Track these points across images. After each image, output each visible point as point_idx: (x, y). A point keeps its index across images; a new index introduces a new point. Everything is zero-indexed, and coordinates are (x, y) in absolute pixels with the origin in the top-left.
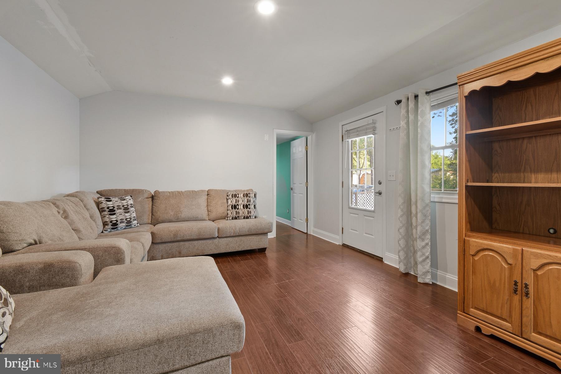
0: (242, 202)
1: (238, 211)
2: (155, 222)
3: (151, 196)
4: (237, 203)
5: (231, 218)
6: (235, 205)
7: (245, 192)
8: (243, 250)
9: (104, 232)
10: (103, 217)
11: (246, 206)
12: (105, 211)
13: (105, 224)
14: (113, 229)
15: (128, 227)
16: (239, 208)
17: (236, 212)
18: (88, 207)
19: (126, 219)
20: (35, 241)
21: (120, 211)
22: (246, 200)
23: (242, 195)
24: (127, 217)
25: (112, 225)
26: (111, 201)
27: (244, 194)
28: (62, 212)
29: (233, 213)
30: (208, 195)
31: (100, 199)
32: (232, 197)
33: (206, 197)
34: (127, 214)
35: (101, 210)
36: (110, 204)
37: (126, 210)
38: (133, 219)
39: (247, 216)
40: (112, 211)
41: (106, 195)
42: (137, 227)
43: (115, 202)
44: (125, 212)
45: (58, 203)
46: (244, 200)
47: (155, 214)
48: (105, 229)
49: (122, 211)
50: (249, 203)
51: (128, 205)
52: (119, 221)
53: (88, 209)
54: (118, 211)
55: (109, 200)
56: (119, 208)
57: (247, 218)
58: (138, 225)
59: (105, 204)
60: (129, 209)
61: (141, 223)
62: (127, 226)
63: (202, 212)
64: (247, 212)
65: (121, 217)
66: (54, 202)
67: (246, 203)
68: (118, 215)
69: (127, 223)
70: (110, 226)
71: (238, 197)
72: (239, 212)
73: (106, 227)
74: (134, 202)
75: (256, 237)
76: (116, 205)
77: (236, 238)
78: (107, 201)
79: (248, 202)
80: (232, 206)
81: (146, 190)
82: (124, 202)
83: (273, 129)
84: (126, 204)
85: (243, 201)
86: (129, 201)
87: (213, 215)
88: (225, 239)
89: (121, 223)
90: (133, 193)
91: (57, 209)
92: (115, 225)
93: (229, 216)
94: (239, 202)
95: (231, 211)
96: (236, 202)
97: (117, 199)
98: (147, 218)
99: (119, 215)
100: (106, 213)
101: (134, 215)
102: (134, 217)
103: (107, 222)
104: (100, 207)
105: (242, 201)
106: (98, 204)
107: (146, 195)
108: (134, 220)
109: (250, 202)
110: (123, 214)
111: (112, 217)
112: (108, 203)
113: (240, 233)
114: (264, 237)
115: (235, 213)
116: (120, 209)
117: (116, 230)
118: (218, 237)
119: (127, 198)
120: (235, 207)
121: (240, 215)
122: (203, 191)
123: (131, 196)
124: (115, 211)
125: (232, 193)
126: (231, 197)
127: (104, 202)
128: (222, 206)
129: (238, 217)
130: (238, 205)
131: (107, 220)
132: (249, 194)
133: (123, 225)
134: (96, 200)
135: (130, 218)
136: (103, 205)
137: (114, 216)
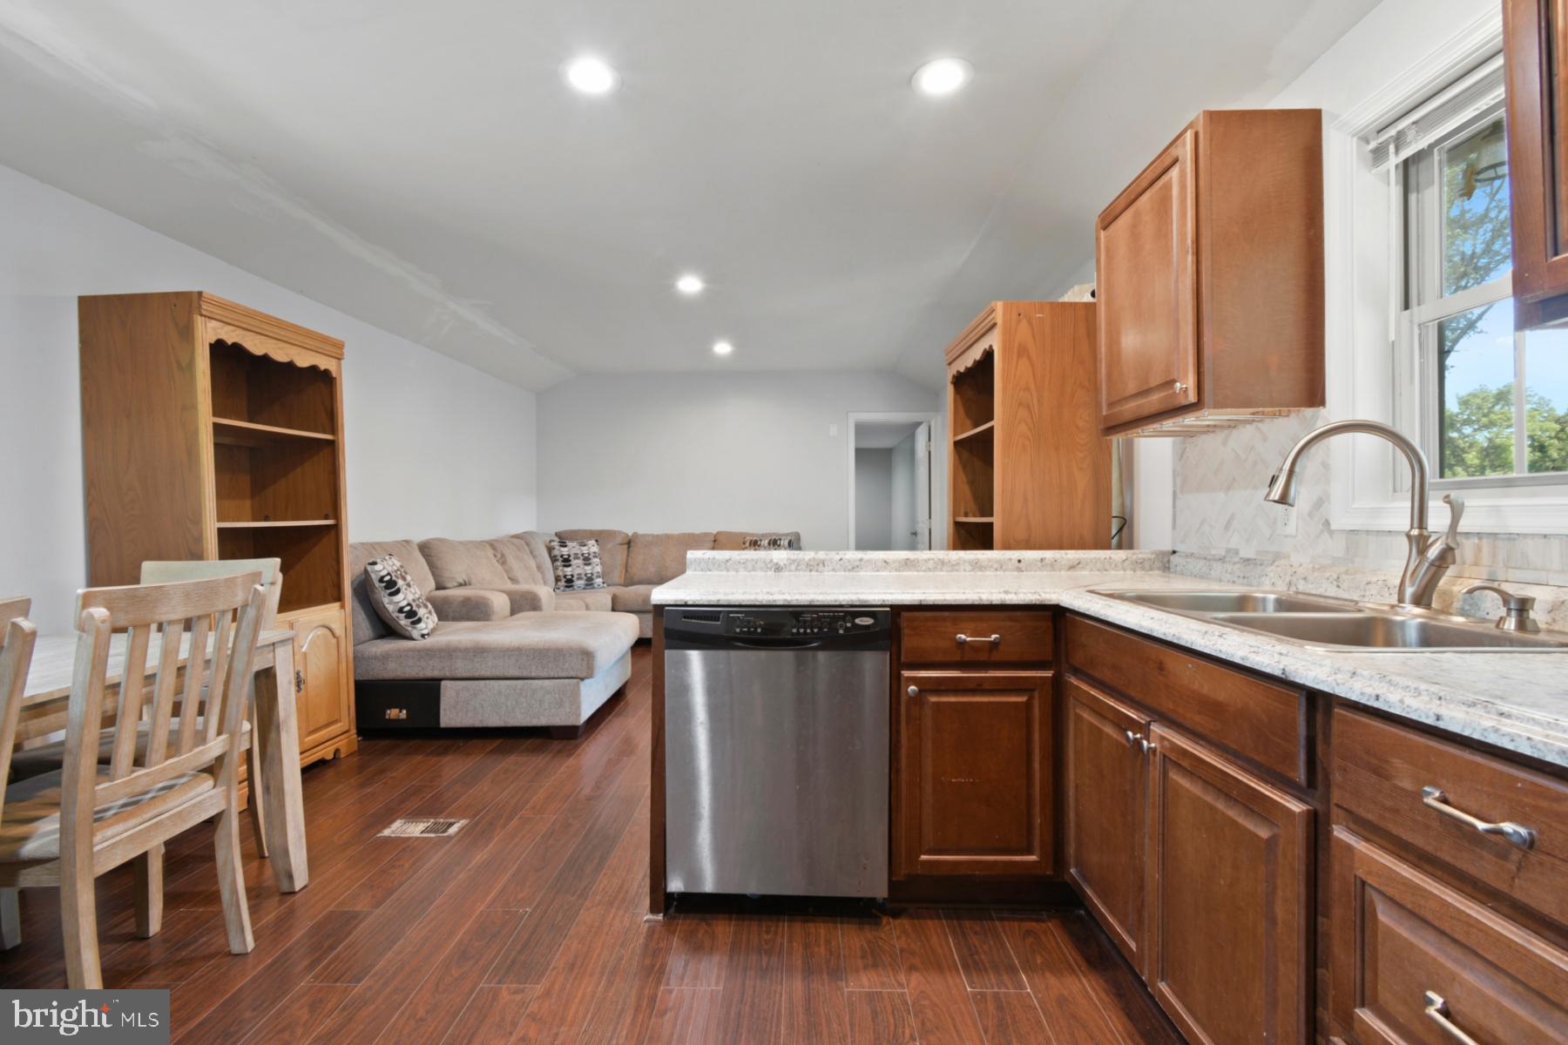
2: (629, 582)
3: (626, 541)
7: (774, 537)
9: (557, 590)
10: (555, 569)
12: (557, 560)
13: (557, 579)
14: (567, 587)
15: (589, 587)
18: (536, 553)
19: (586, 575)
20: (465, 582)
21: (577, 561)
23: (767, 541)
24: (588, 572)
25: (566, 582)
26: (566, 546)
27: (770, 541)
28: (499, 556)
30: (715, 541)
31: (552, 544)
32: (750, 545)
33: (712, 544)
34: (587, 568)
35: (554, 559)
36: (565, 551)
37: (587, 561)
38: (595, 575)
40: (567, 562)
41: (563, 539)
42: (602, 588)
43: (572, 548)
44: (585, 564)
45: (496, 545)
47: (629, 570)
48: (557, 587)
49: (580, 562)
51: (589, 554)
52: (576, 577)
53: (534, 557)
54: (574, 562)
55: (563, 545)
56: (576, 557)
58: (605, 585)
59: (558, 551)
60: (590, 559)
61: (610, 582)
62: (587, 585)
65: (578, 571)
66: (492, 544)
68: (574, 567)
69: (587, 580)
70: (562, 583)
71: (759, 546)
73: (559, 583)
74: (600, 550)
76: (572, 553)
78: (561, 546)
81: (620, 532)
82: (585, 549)
83: (847, 412)
84: (588, 552)
86: (592, 547)
89: (578, 579)
90: (600, 536)
91: (492, 551)
92: (569, 582)
97: (575, 544)
98: (617, 576)
99: (576, 568)
100: (559, 563)
101: (599, 569)
102: (598, 572)
103: (559, 576)
104: (552, 555)
106: (550, 549)
107: (619, 540)
108: (596, 577)
110: (582, 566)
111: (566, 569)
112: (562, 549)
116: (578, 558)
117: (571, 589)
119: (589, 542)
122: (706, 534)
123: (597, 541)
124: (571, 561)
125: (751, 538)
126: (747, 544)
127: (558, 548)
131: (560, 573)
132: (780, 540)
133: (581, 583)
134: (548, 544)
135: (592, 574)
136: (556, 552)
137: (569, 569)
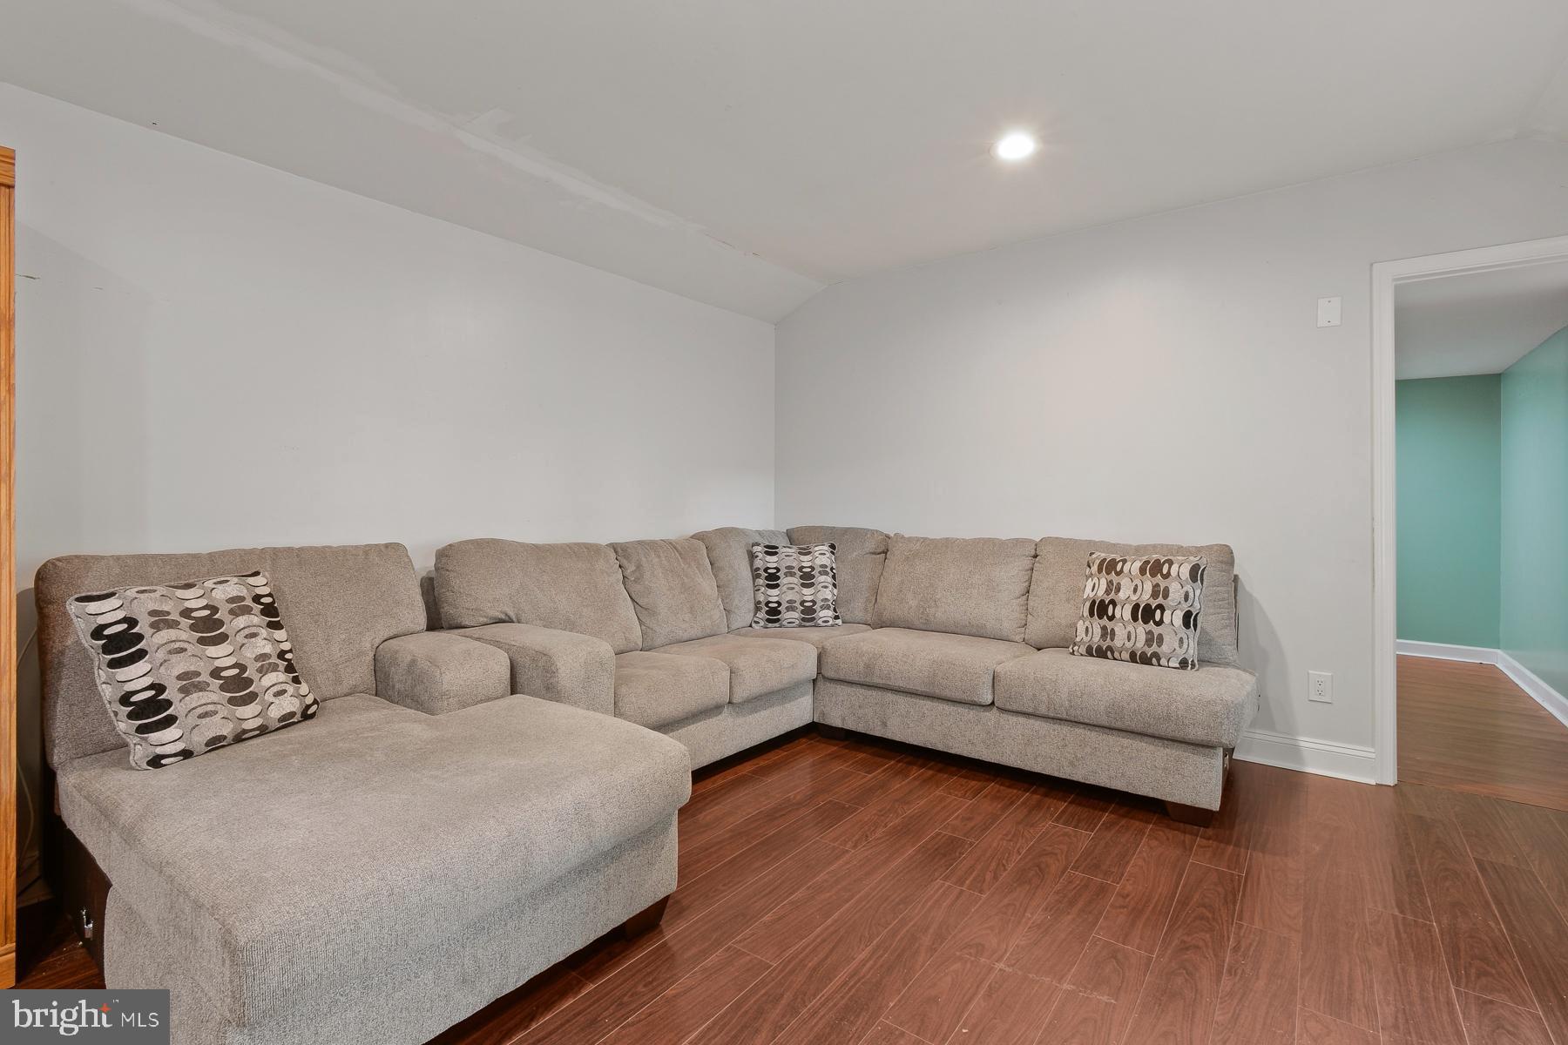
0: (1130, 592)
1: (1109, 625)
2: (876, 621)
3: (882, 546)
4: (1112, 596)
5: (1083, 650)
6: (1102, 601)
7: (1154, 557)
8: (1092, 781)
9: (754, 625)
10: (756, 590)
11: (1146, 614)
12: (758, 576)
13: (757, 607)
14: (769, 621)
15: (808, 624)
16: (1118, 615)
17: (1104, 628)
18: (721, 563)
19: (802, 603)
20: (508, 616)
21: (790, 579)
22: (1148, 587)
23: (1138, 564)
24: (806, 598)
25: (767, 613)
26: (778, 554)
27: (1147, 562)
29: (1090, 630)
30: (1036, 556)
31: (756, 549)
32: (1100, 570)
33: (1027, 562)
34: (805, 591)
35: (756, 575)
36: (772, 561)
37: (807, 578)
38: (819, 604)
39: (1143, 654)
40: (773, 579)
42: (832, 626)
43: (788, 557)
44: (804, 585)
46: (1140, 588)
48: (755, 619)
49: (796, 580)
50: (1160, 600)
51: (813, 568)
52: (785, 605)
53: (717, 570)
54: (784, 581)
55: (771, 551)
56: (790, 573)
57: (1145, 660)
58: (839, 622)
59: (763, 561)
60: (813, 577)
61: (847, 618)
62: (803, 620)
63: (1002, 611)
64: (1142, 637)
65: (790, 596)
67: (1145, 597)
68: (784, 588)
69: (802, 612)
70: (762, 615)
71: (1118, 574)
72: (1113, 630)
73: (759, 614)
74: (835, 562)
75: (1152, 747)
76: (784, 566)
77: (1065, 729)
78: (767, 553)
79: (1155, 594)
80: (1094, 602)
81: (874, 532)
82: (806, 561)
83: (1372, 265)
84: (809, 564)
85: (1135, 590)
86: (821, 556)
87: (1037, 629)
88: (1022, 720)
89: (788, 609)
90: (836, 540)
91: (619, 563)
92: (774, 613)
93: (1078, 639)
94: (1118, 590)
95: (1087, 623)
96: (1108, 592)
97: (791, 551)
98: (858, 609)
99: (789, 591)
100: (761, 581)
101: (827, 593)
102: (826, 600)
103: (759, 602)
104: (754, 567)
105: (1133, 589)
106: (752, 558)
107: (870, 545)
108: (822, 608)
109: (1166, 596)
110: (797, 588)
111: (771, 591)
112: (768, 558)
113: (1072, 712)
114: (1196, 757)
115: (1098, 631)
116: (793, 575)
117: (777, 625)
118: (993, 703)
119: (817, 549)
120: (1100, 609)
121: (1118, 643)
122: (1018, 542)
123: (833, 546)
124: (778, 578)
125: (1103, 555)
126: (1095, 568)
127: (760, 555)
128: (1068, 600)
129: (1110, 648)
130: (1113, 602)
131: (761, 598)
132: (1170, 563)
133: (795, 615)
134: (750, 548)
135: (814, 602)
136: (758, 563)
137: (775, 592)
